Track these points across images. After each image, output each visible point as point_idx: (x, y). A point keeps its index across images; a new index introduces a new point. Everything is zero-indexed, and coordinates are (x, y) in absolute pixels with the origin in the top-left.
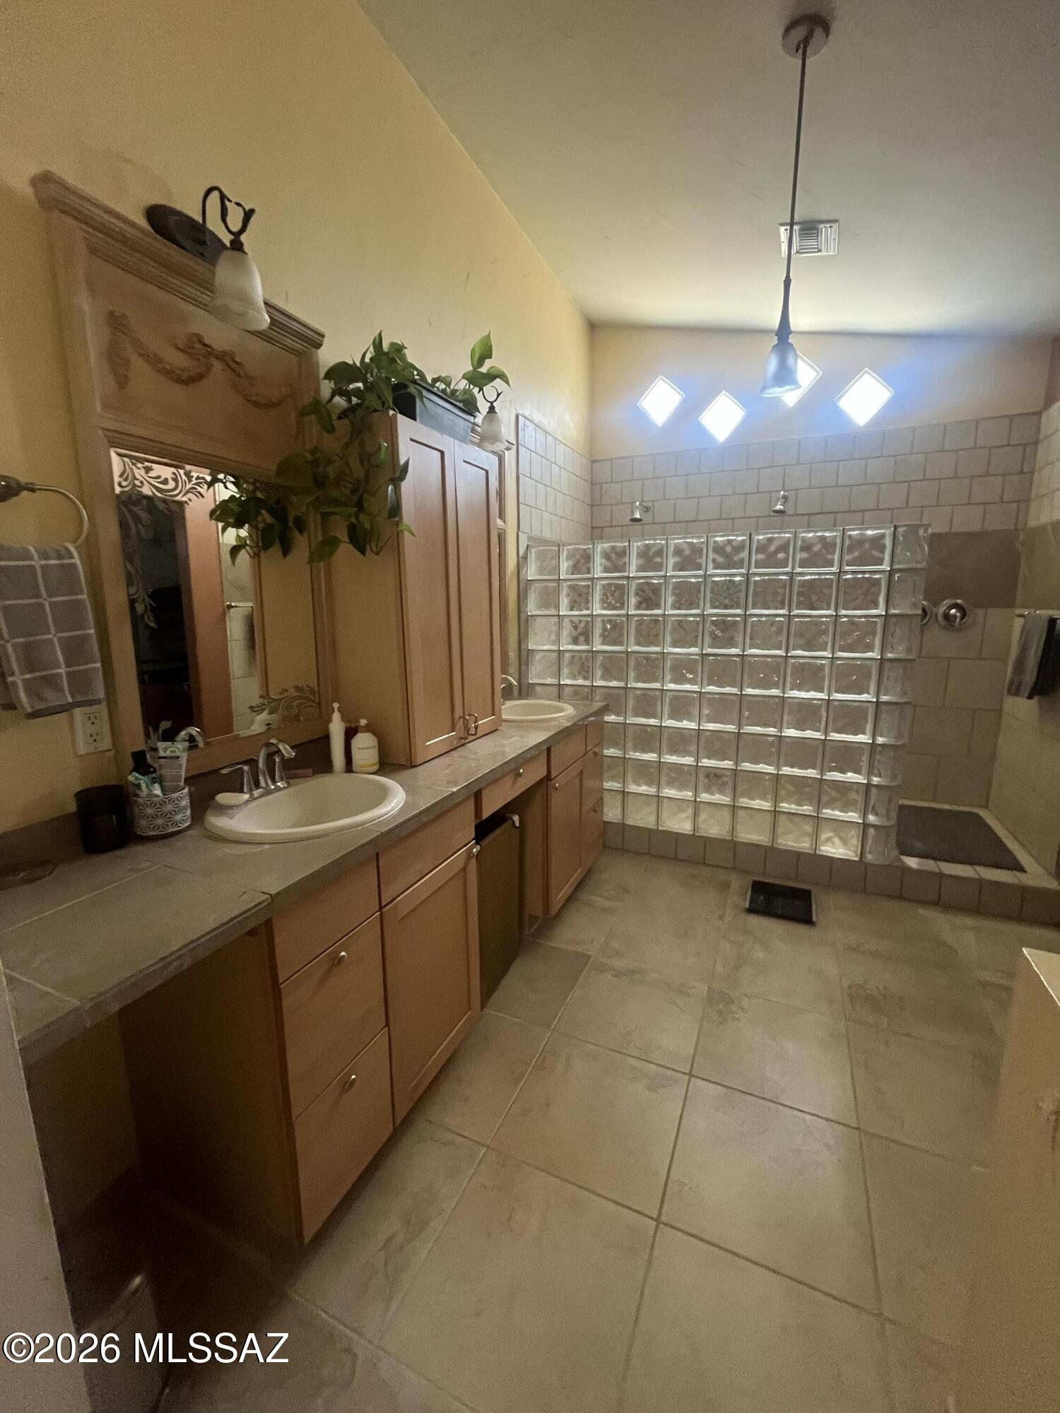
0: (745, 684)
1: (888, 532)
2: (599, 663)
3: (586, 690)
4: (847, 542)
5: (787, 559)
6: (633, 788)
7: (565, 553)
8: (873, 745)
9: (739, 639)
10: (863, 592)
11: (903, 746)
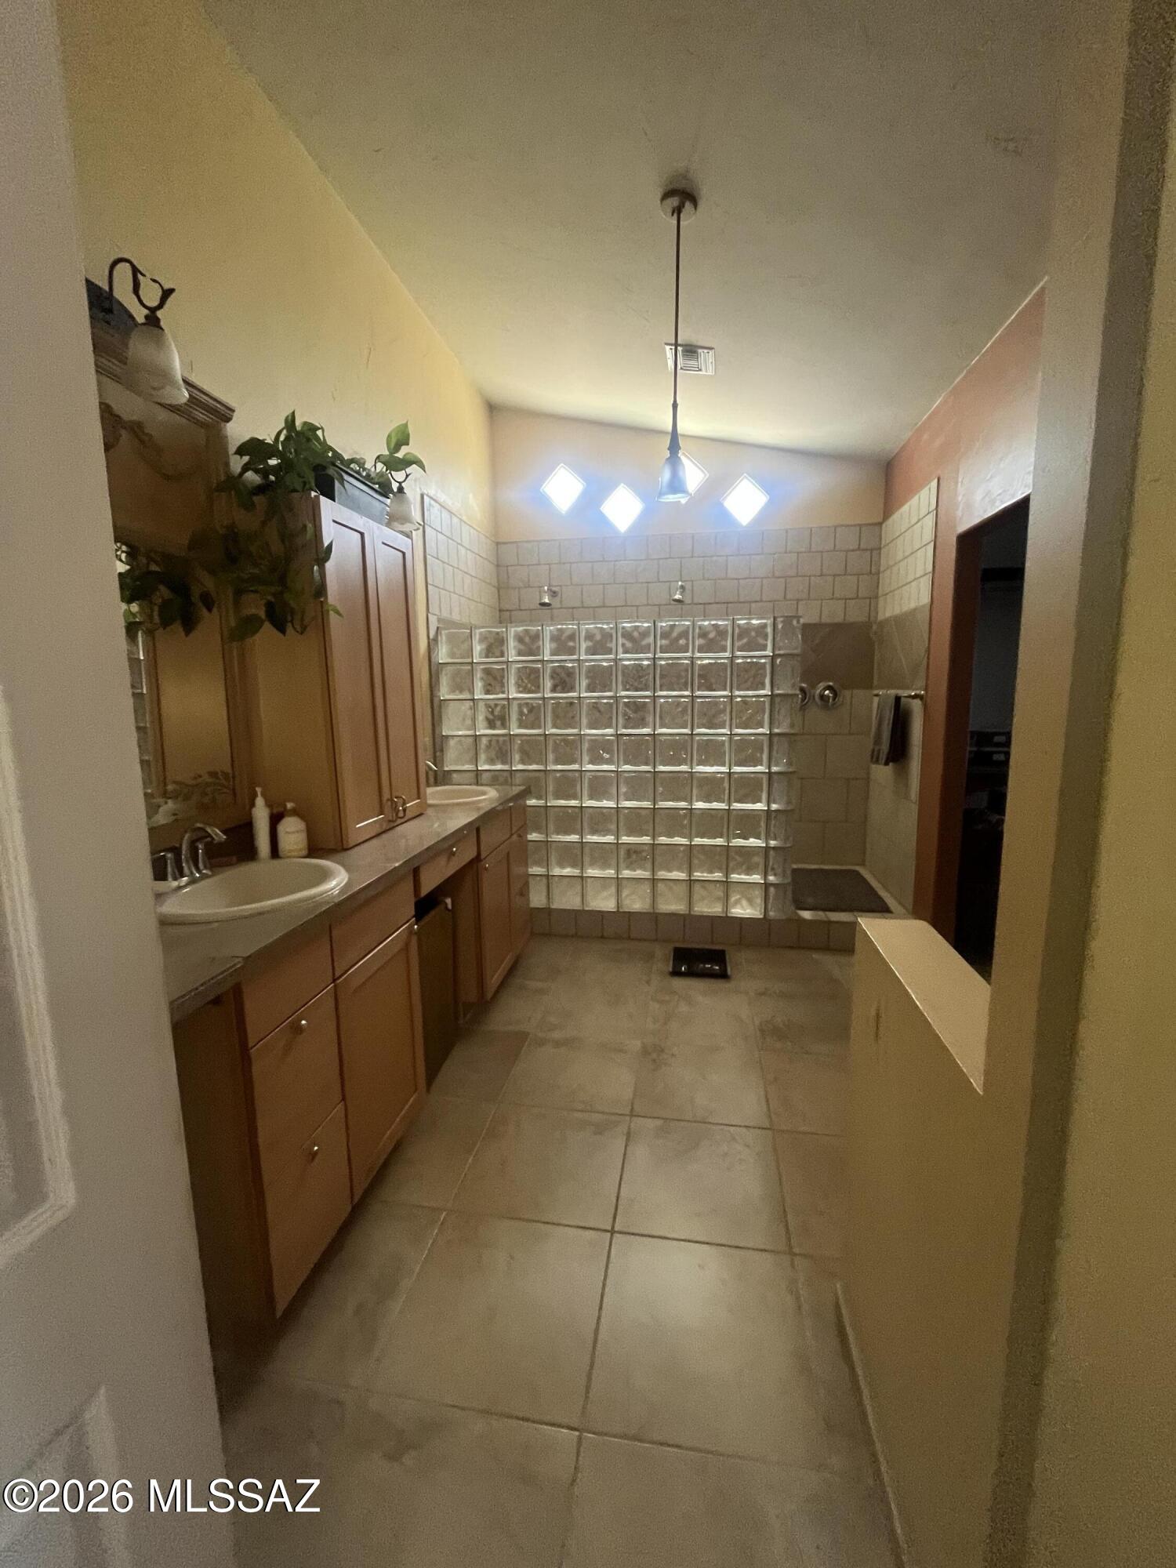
0: (657, 763)
1: (769, 622)
2: (516, 747)
3: (505, 774)
4: (737, 631)
5: (687, 645)
6: (557, 871)
7: (477, 636)
8: (768, 812)
9: (650, 719)
10: (749, 676)
11: (792, 810)
